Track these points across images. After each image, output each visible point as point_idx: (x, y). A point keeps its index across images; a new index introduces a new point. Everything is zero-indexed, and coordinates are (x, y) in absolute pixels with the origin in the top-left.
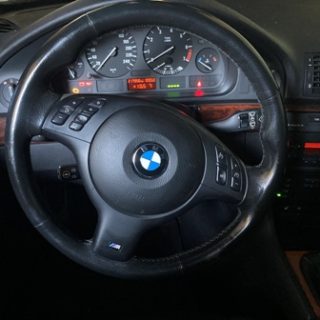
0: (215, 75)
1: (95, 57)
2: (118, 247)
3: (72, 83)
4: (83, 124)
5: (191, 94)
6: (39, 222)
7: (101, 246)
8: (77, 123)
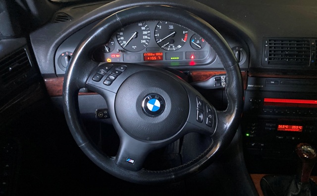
0: (203, 51)
1: (122, 38)
2: (132, 161)
3: (107, 55)
4: (112, 81)
5: (186, 64)
6: (82, 144)
7: (121, 160)
8: (108, 80)
